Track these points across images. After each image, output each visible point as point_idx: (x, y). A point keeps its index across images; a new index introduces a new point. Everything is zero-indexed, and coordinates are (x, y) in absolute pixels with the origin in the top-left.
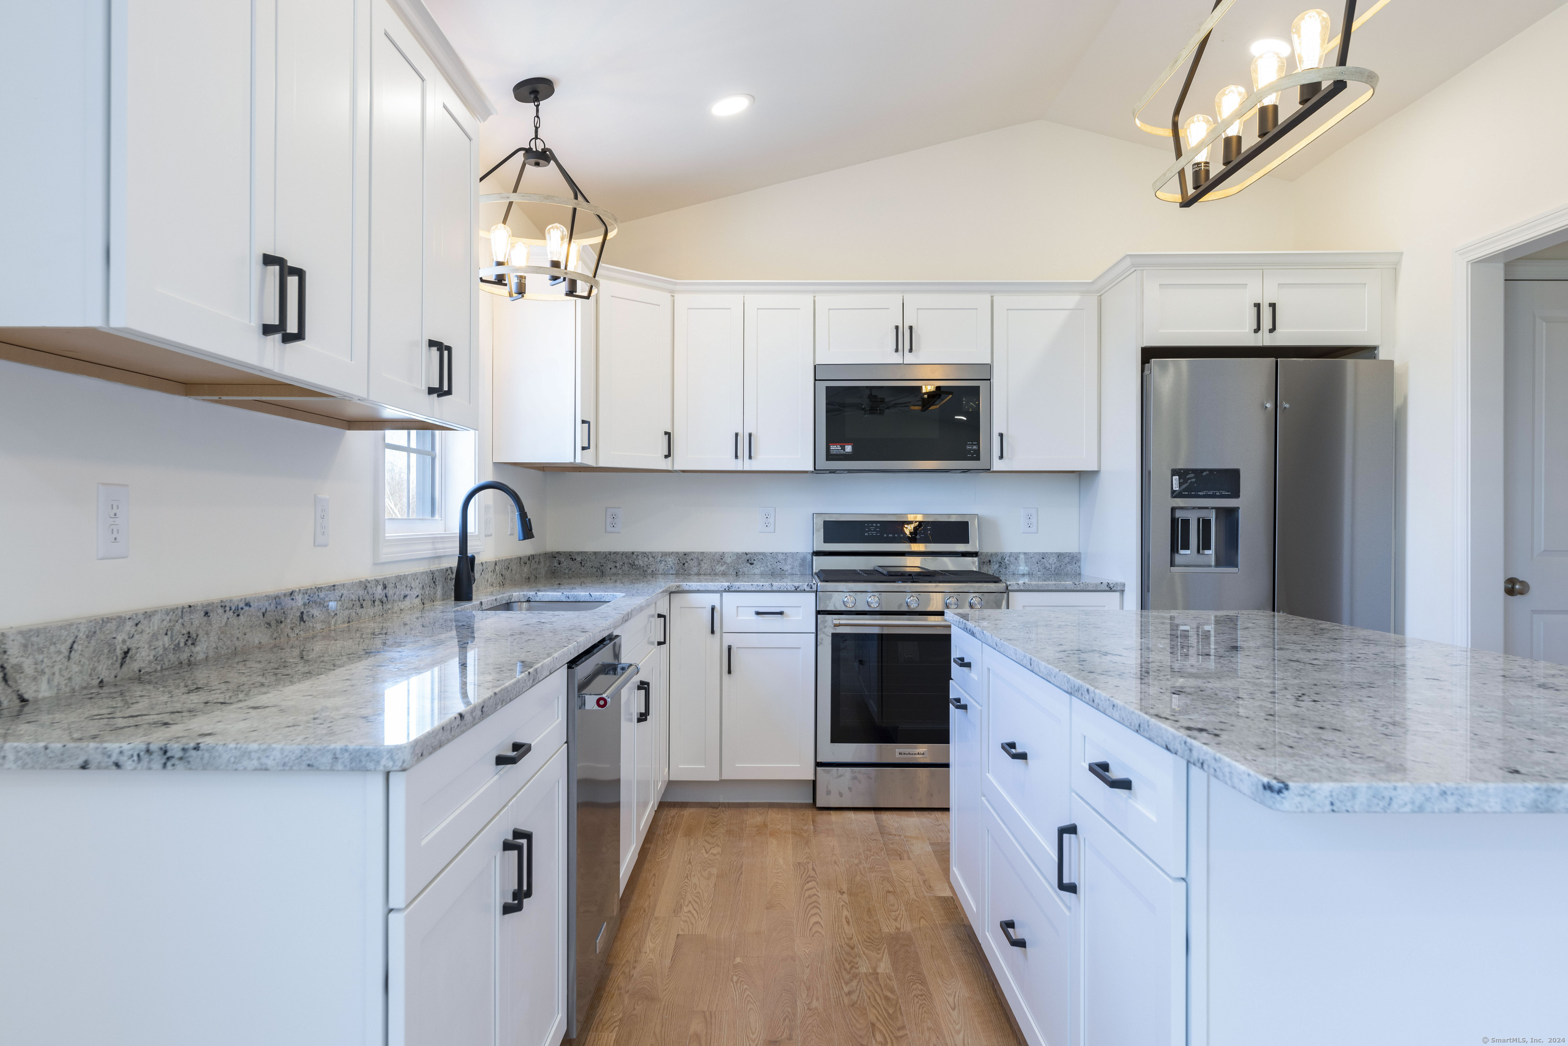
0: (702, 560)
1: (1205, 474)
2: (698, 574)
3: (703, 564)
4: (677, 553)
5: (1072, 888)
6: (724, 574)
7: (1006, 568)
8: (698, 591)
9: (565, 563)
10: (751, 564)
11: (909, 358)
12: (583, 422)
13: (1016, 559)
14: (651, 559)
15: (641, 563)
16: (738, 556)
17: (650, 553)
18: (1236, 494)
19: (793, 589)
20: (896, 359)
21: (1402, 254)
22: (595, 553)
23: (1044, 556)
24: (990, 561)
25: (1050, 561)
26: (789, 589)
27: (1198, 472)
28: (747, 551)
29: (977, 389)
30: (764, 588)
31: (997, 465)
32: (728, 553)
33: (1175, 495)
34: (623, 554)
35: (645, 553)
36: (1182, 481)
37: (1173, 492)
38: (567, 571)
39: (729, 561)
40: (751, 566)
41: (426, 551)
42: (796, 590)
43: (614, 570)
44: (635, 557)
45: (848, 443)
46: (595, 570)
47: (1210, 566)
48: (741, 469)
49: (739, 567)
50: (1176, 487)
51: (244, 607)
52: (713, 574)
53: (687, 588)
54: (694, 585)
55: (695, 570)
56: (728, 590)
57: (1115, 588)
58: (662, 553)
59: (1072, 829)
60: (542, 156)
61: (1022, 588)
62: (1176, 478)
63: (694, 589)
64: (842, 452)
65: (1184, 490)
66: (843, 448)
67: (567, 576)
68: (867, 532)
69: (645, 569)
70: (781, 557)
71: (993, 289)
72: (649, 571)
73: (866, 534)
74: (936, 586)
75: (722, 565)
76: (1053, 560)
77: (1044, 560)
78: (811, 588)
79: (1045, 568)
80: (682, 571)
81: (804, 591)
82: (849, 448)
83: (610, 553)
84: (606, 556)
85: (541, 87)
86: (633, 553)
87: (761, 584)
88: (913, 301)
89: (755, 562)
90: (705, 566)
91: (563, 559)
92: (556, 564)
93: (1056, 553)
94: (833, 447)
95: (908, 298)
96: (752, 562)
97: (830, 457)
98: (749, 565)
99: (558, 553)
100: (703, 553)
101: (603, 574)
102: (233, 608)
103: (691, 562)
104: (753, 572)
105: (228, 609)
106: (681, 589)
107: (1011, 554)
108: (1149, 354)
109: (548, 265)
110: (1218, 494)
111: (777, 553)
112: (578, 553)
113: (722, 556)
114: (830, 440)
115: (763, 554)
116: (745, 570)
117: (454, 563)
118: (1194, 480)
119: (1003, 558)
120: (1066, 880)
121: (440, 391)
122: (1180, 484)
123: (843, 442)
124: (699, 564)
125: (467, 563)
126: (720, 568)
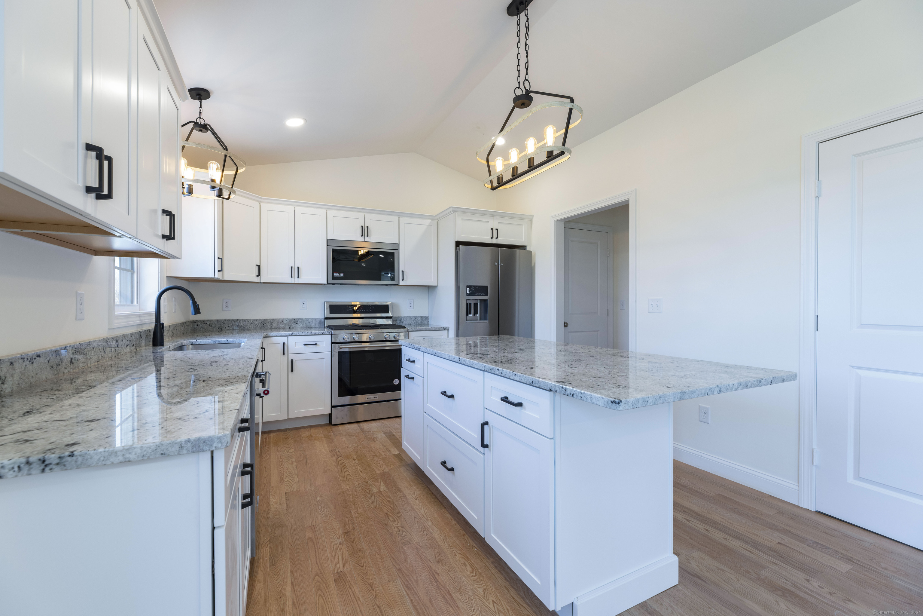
0: (273, 322)
1: (477, 287)
2: (271, 329)
3: (273, 324)
4: (261, 319)
5: (486, 446)
6: (284, 328)
7: (402, 322)
8: (277, 336)
9: (201, 325)
10: (296, 323)
11: (367, 239)
12: (219, 258)
13: (406, 319)
14: (247, 322)
15: (242, 324)
16: (290, 320)
17: (247, 319)
18: (486, 295)
19: (321, 334)
20: (362, 239)
21: (533, 216)
22: (217, 320)
23: (416, 317)
24: (396, 320)
25: (418, 320)
26: (319, 334)
27: (475, 287)
28: (295, 318)
29: (394, 253)
30: (308, 334)
31: (401, 283)
32: (285, 319)
33: (468, 295)
34: (232, 320)
35: (244, 320)
36: (470, 290)
37: (467, 294)
38: (202, 329)
39: (286, 322)
40: (296, 324)
41: (136, 321)
42: (323, 334)
43: (227, 328)
44: (238, 321)
45: (342, 272)
46: (217, 328)
47: (478, 320)
48: (294, 282)
49: (291, 325)
50: (468, 292)
51: (36, 358)
52: (278, 329)
53: (271, 335)
54: (274, 334)
55: (270, 327)
56: (291, 335)
57: (446, 329)
58: (253, 319)
59: (486, 423)
60: (204, 127)
61: (413, 330)
62: (468, 289)
63: (275, 335)
64: (339, 276)
65: (471, 293)
66: (340, 275)
67: (202, 332)
69: (244, 327)
70: (310, 320)
71: (400, 214)
72: (246, 328)
73: (348, 310)
74: (381, 330)
75: (283, 324)
76: (419, 319)
77: (416, 319)
78: (329, 333)
79: (416, 322)
80: (263, 327)
81: (326, 334)
82: (342, 275)
83: (225, 320)
84: (223, 322)
85: (202, 93)
86: (238, 320)
87: (307, 332)
88: (368, 216)
89: (298, 323)
90: (274, 325)
91: (200, 323)
92: (195, 326)
93: (420, 316)
94: (335, 274)
95: (366, 215)
96: (297, 322)
97: (334, 278)
98: (295, 324)
99: (197, 320)
100: (273, 319)
101: (222, 330)
102: (29, 359)
103: (268, 323)
104: (297, 327)
105: (25, 360)
106: (268, 336)
107: (404, 317)
108: (458, 244)
109: (209, 180)
110: (481, 294)
111: (308, 319)
112: (208, 321)
113: (283, 320)
114: (334, 271)
115: (302, 319)
116: (294, 326)
117: (153, 326)
118: (474, 290)
119: (401, 319)
120: (485, 443)
121: (170, 237)
122: (469, 291)
123: (340, 272)
124: (272, 324)
125: (159, 326)
126: (282, 326)
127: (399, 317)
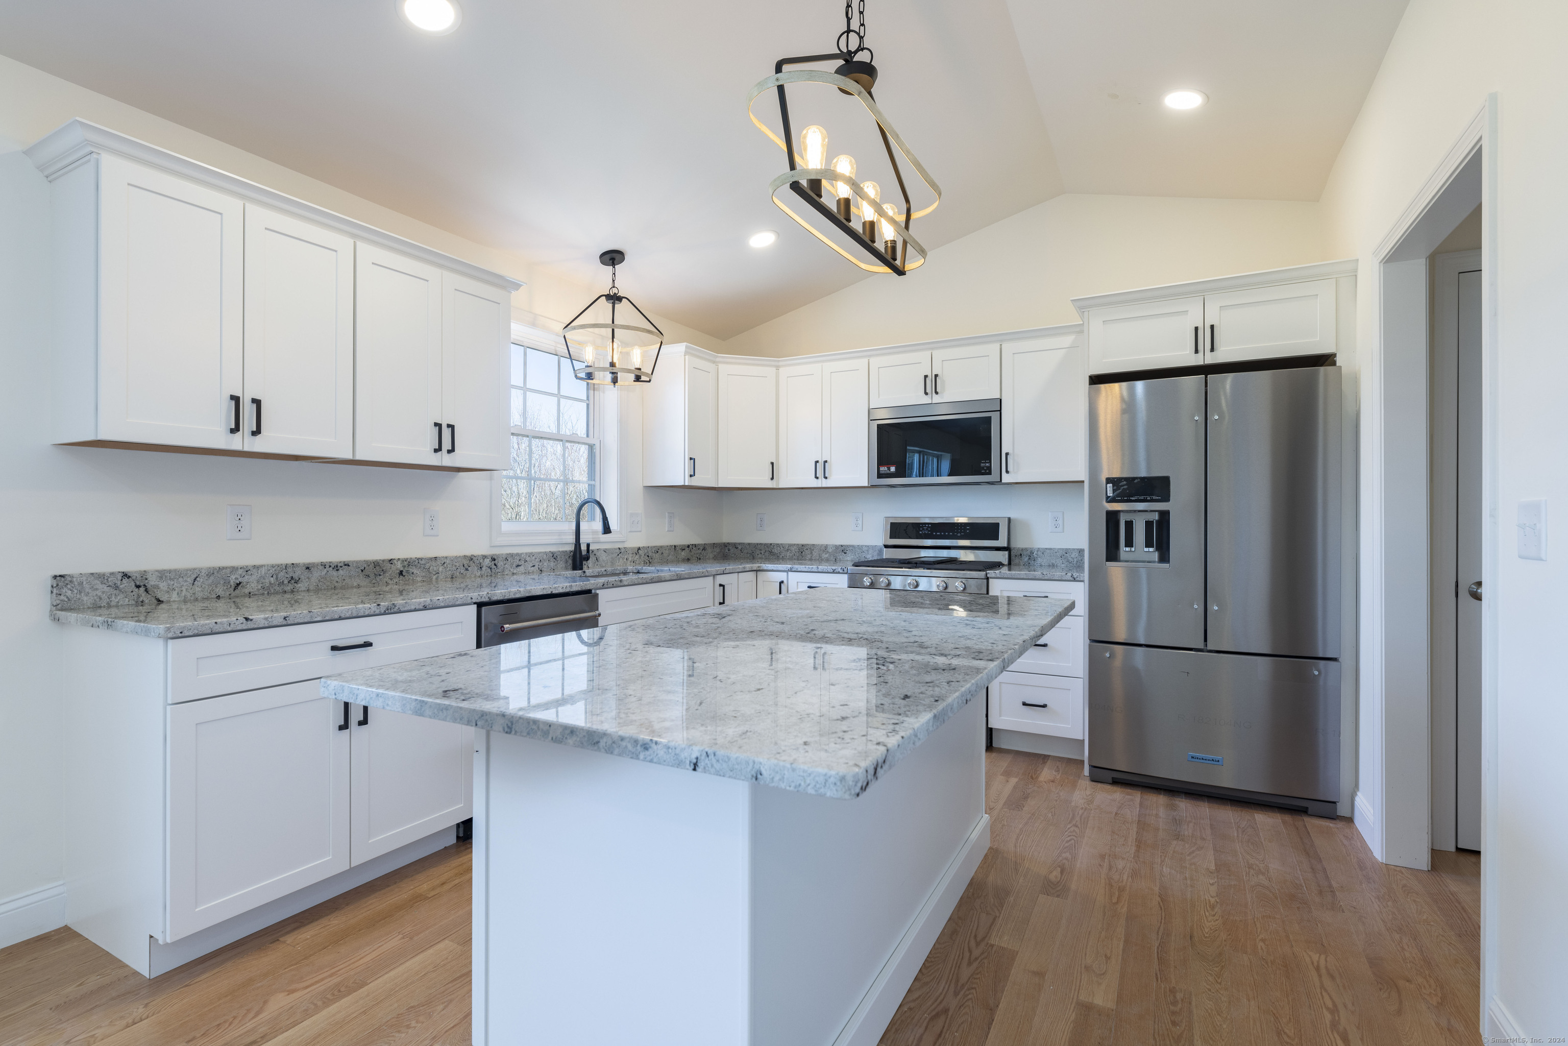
0: (813, 550)
1: (1136, 481)
2: (811, 560)
3: (814, 552)
4: (798, 545)
6: (827, 560)
7: (1034, 560)
9: (732, 550)
10: (845, 553)
11: (937, 399)
12: (691, 459)
13: (1043, 553)
14: (782, 548)
15: (776, 551)
16: (837, 547)
17: (782, 544)
18: (1166, 498)
19: (832, 571)
20: (926, 400)
21: (1358, 260)
22: (749, 544)
24: (1021, 555)
26: (829, 571)
27: (1130, 480)
28: (842, 544)
29: (990, 418)
30: (813, 570)
31: (1006, 478)
32: (830, 545)
33: (1110, 500)
34: (765, 544)
35: (778, 544)
36: (1115, 488)
37: (1107, 497)
38: (733, 555)
39: (830, 550)
40: (845, 555)
42: (834, 572)
43: (760, 556)
44: (772, 547)
45: (893, 465)
46: (749, 555)
47: (1154, 562)
48: (821, 486)
49: (837, 555)
50: (1110, 494)
52: (820, 560)
54: (770, 566)
55: (809, 556)
56: (791, 570)
58: (789, 544)
60: (614, 298)
61: (998, 576)
62: (1110, 485)
63: (770, 569)
64: (888, 472)
65: (1118, 496)
66: (889, 469)
67: (733, 559)
68: (921, 531)
69: (778, 555)
70: (865, 549)
71: (1001, 338)
72: (781, 557)
74: (931, 572)
75: (826, 554)
76: (1074, 555)
77: (1067, 555)
78: (843, 571)
79: (1068, 561)
80: (801, 557)
81: (839, 573)
82: (893, 469)
83: (758, 544)
84: (755, 546)
85: (617, 256)
86: (771, 544)
87: (811, 567)
88: (939, 355)
89: (847, 552)
90: (815, 554)
91: (731, 548)
92: (727, 551)
93: (1078, 549)
94: (882, 469)
95: (935, 353)
96: (846, 551)
97: (880, 476)
98: (843, 554)
99: (728, 543)
100: (814, 545)
101: (754, 558)
103: (806, 551)
104: (846, 559)
107: (1039, 550)
108: (1096, 380)
109: (608, 366)
110: (1149, 498)
111: (862, 546)
112: (740, 544)
113: (826, 547)
114: (880, 463)
115: (853, 546)
116: (841, 557)
118: (1125, 487)
119: (1032, 553)
122: (1114, 491)
123: (888, 464)
124: (811, 553)
126: (825, 556)
127: (1026, 549)
